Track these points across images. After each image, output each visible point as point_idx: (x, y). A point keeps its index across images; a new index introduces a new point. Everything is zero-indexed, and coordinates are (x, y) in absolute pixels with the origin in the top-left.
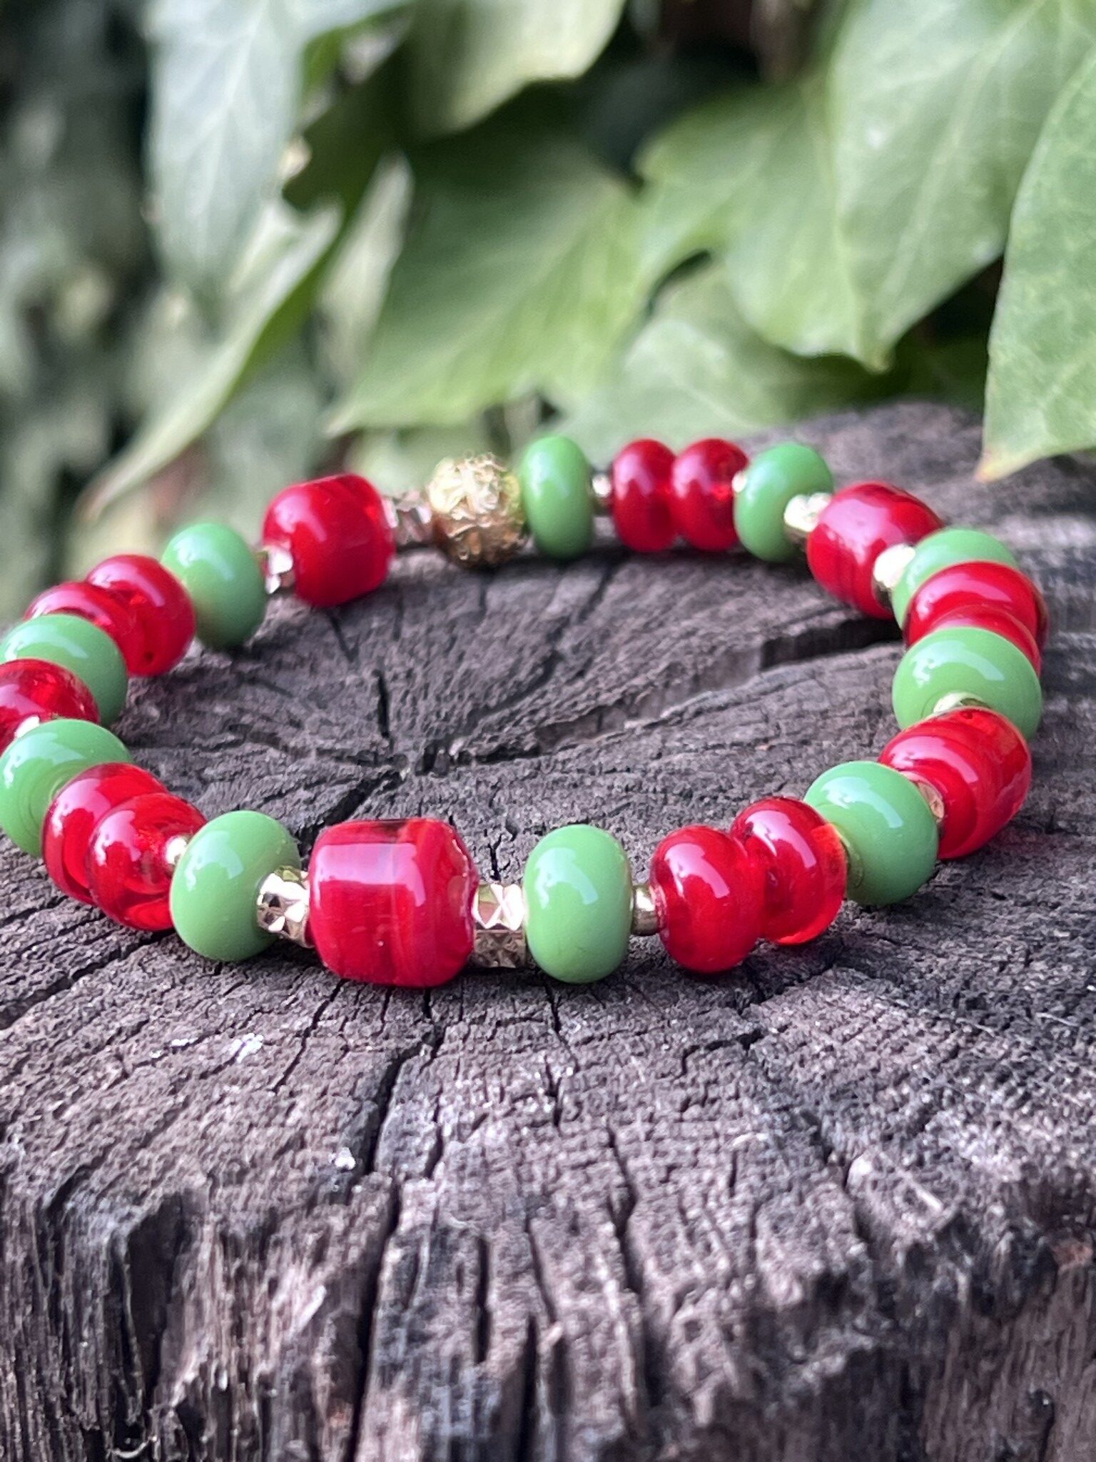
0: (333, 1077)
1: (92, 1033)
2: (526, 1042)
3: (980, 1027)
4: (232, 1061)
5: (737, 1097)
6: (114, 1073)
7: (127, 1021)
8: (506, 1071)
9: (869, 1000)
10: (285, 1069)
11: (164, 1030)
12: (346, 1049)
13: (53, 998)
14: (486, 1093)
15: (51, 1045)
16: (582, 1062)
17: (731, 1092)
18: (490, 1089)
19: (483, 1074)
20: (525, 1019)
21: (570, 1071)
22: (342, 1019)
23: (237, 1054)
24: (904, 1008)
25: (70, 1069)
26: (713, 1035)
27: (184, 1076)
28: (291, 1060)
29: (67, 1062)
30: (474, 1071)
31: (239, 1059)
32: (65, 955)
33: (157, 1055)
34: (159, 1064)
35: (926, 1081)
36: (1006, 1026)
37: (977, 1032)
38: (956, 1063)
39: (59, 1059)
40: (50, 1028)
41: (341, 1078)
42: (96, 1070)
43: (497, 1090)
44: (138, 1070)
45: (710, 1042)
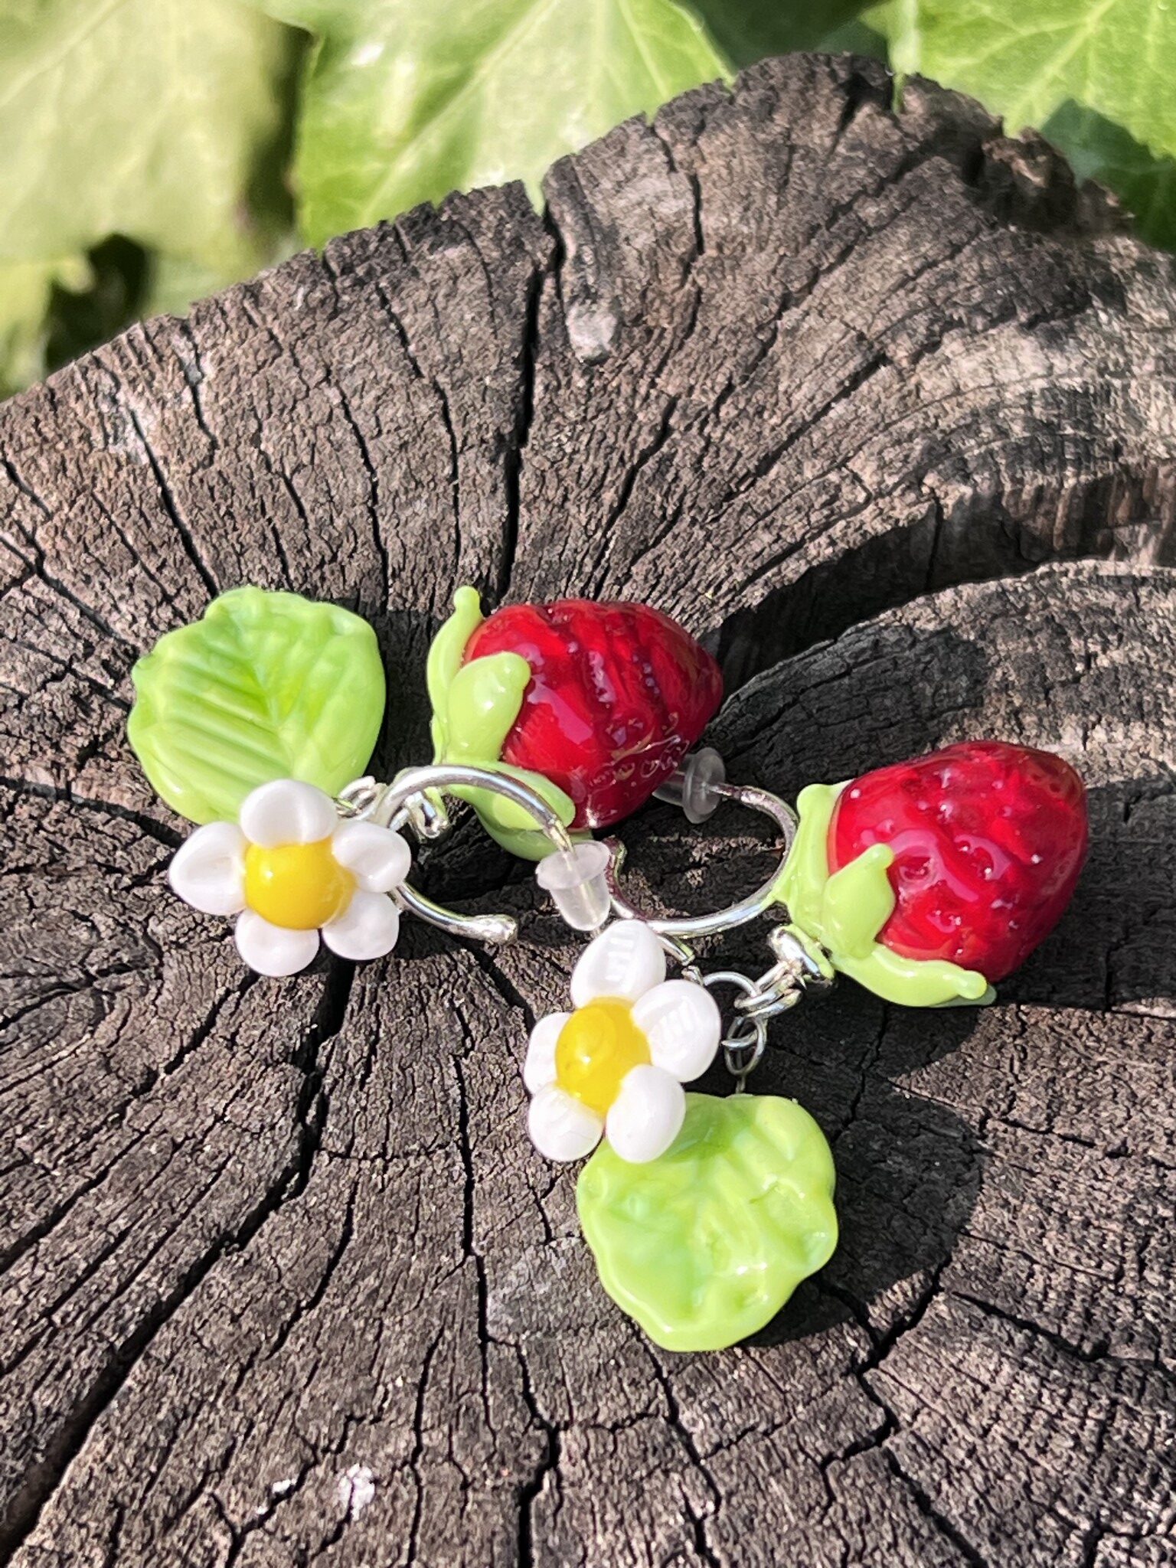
0: (465, 1542)
1: (179, 1472)
2: (653, 1461)
3: (1114, 1395)
4: (348, 1518)
5: (894, 1545)
6: (224, 1542)
7: (211, 1448)
8: (644, 1515)
9: (995, 1359)
10: (408, 1530)
11: (256, 1460)
12: (465, 1485)
13: (114, 1404)
14: (631, 1551)
15: (140, 1494)
16: (722, 1491)
17: (889, 1538)
18: (634, 1543)
19: (621, 1521)
20: (641, 1416)
21: (711, 1507)
22: (446, 1428)
23: (350, 1508)
24: (1033, 1370)
25: (174, 1537)
26: (846, 1435)
27: (303, 1546)
28: (413, 1513)
29: (169, 1524)
30: (611, 1516)
31: (356, 1514)
32: (103, 1317)
33: (262, 1510)
34: (269, 1525)
35: (1081, 1499)
36: (1141, 1391)
37: (1114, 1403)
38: (1104, 1466)
39: (158, 1523)
40: (129, 1461)
41: (475, 1540)
42: (204, 1536)
43: (643, 1546)
44: (250, 1536)
45: (846, 1445)
